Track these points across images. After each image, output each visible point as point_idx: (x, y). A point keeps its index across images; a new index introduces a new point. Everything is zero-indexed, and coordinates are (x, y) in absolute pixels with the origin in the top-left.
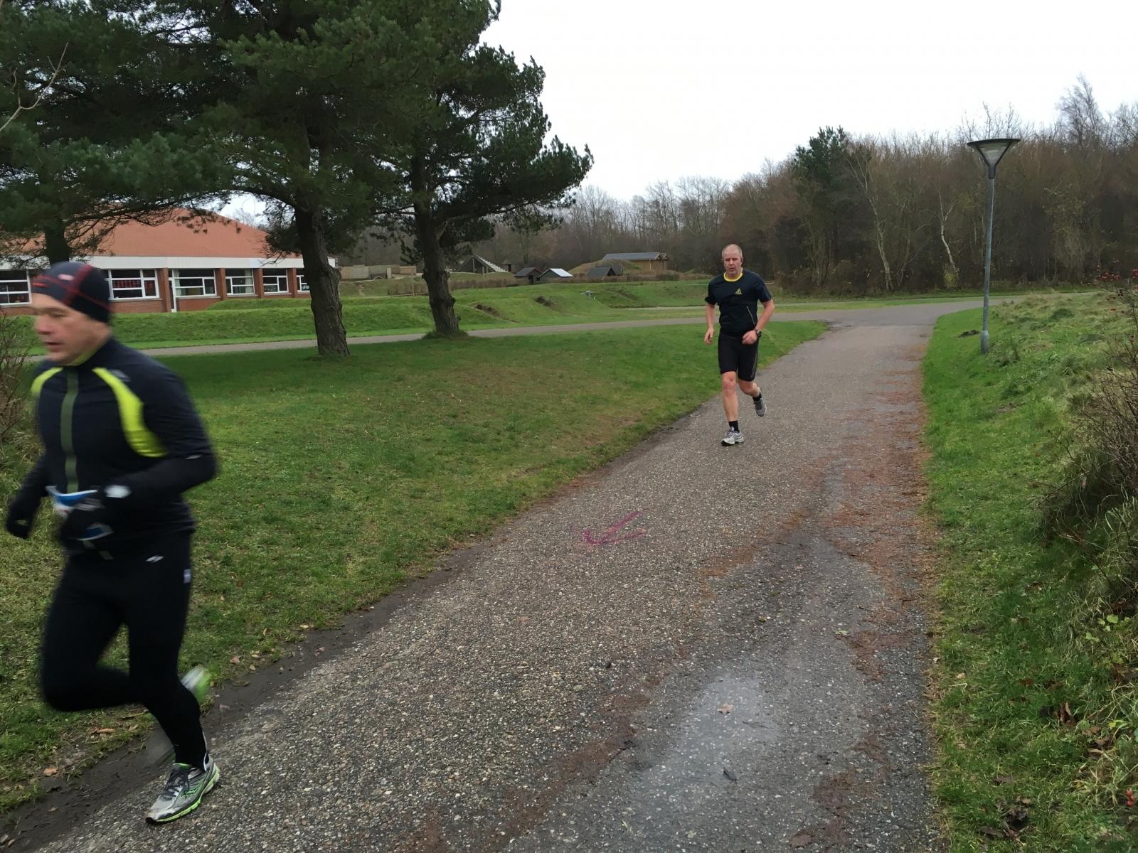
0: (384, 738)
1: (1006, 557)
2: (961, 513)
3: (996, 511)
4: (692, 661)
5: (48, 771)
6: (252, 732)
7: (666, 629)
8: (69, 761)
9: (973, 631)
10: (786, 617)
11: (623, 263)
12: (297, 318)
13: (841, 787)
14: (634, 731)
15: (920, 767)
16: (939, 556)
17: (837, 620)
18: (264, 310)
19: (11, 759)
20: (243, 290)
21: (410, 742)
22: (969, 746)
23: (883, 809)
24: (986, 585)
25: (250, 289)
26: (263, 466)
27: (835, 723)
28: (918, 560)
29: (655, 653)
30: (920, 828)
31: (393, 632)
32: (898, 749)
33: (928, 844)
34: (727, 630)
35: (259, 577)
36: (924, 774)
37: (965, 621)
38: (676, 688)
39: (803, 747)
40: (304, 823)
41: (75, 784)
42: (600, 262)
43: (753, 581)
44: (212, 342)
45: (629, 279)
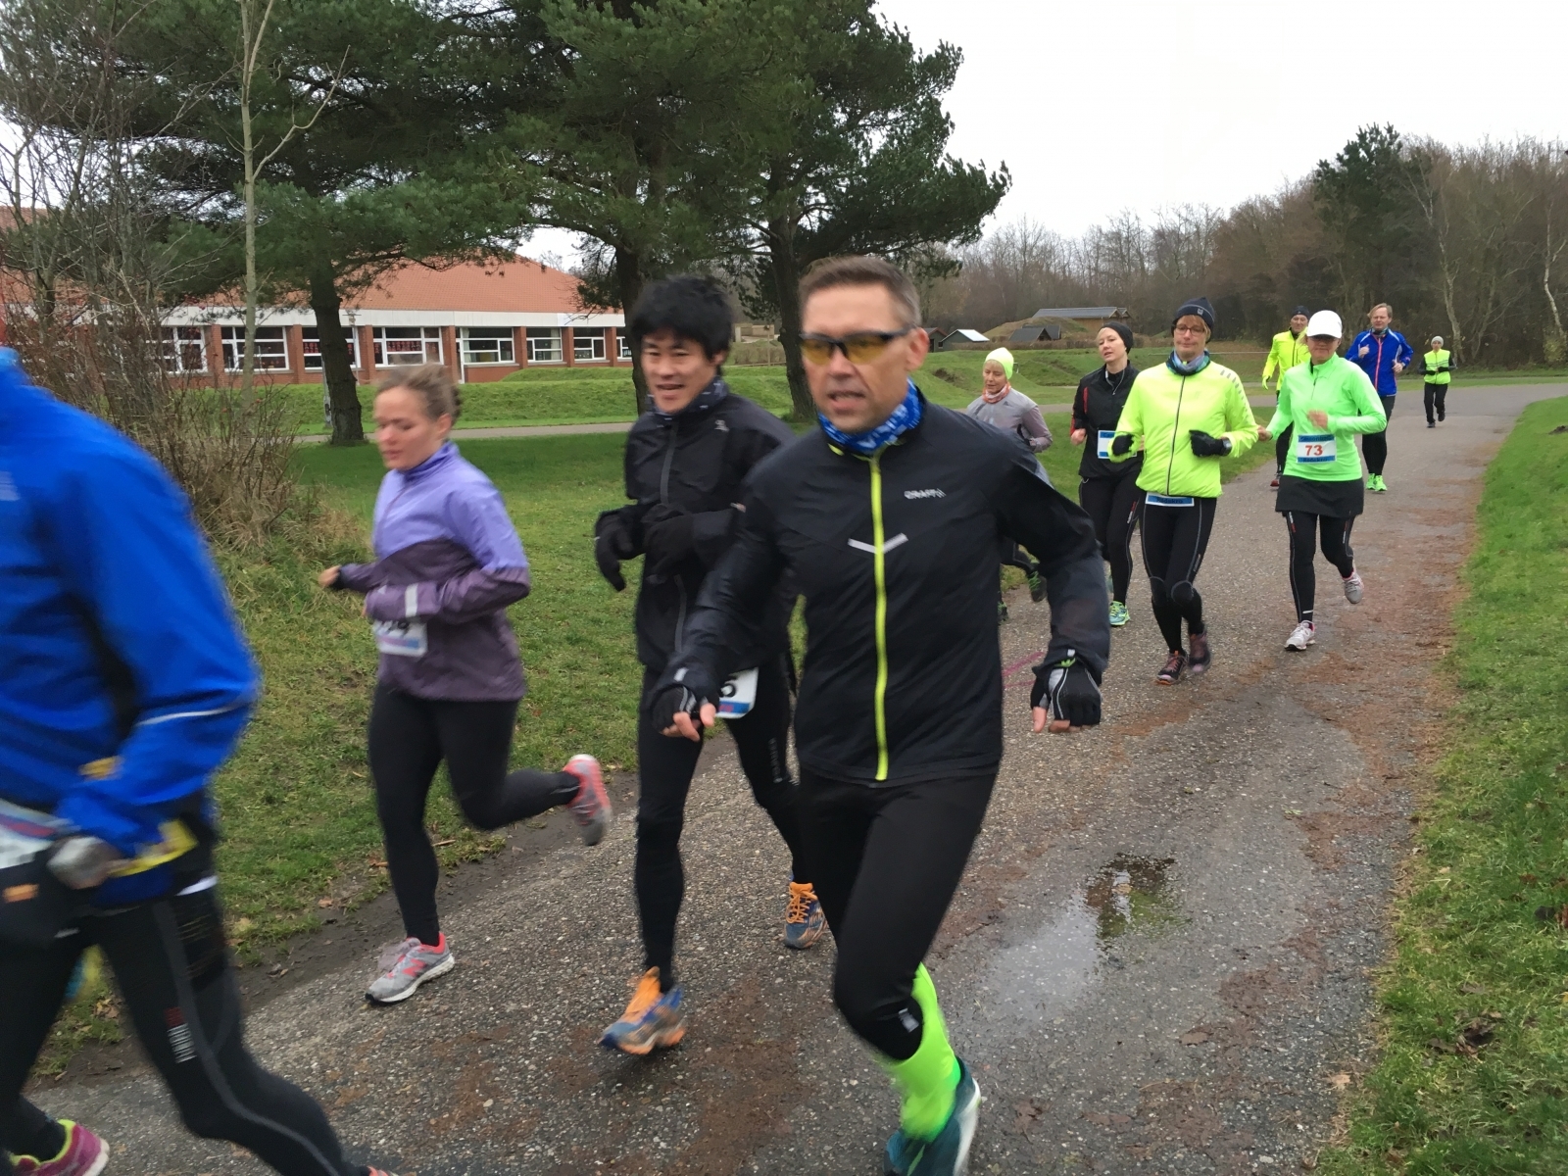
0: (699, 893)
1: (1541, 729)
2: (1493, 671)
3: (1541, 670)
4: (1087, 832)
5: (323, 903)
6: (547, 877)
7: (1058, 795)
8: (345, 894)
9: (1473, 818)
10: (1221, 789)
11: (1062, 321)
12: (616, 393)
13: (1257, 985)
14: (1002, 906)
15: (1366, 970)
16: (1449, 726)
17: (1290, 796)
18: (574, 383)
19: (283, 885)
20: (548, 356)
21: (730, 898)
22: (1436, 950)
23: (1306, 1013)
24: (1507, 763)
25: (557, 355)
26: (567, 576)
27: (1263, 914)
28: (1419, 728)
29: (1040, 820)
30: (1350, 1036)
31: (716, 779)
32: (1341, 948)
33: (1356, 1055)
34: (1139, 800)
35: (559, 706)
36: (1369, 979)
37: (1464, 805)
38: (1062, 862)
39: (1216, 939)
40: (604, 972)
41: (352, 918)
42: (1030, 320)
43: (1184, 745)
44: (507, 423)
45: (1069, 345)
